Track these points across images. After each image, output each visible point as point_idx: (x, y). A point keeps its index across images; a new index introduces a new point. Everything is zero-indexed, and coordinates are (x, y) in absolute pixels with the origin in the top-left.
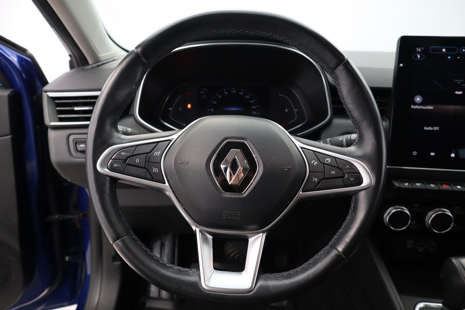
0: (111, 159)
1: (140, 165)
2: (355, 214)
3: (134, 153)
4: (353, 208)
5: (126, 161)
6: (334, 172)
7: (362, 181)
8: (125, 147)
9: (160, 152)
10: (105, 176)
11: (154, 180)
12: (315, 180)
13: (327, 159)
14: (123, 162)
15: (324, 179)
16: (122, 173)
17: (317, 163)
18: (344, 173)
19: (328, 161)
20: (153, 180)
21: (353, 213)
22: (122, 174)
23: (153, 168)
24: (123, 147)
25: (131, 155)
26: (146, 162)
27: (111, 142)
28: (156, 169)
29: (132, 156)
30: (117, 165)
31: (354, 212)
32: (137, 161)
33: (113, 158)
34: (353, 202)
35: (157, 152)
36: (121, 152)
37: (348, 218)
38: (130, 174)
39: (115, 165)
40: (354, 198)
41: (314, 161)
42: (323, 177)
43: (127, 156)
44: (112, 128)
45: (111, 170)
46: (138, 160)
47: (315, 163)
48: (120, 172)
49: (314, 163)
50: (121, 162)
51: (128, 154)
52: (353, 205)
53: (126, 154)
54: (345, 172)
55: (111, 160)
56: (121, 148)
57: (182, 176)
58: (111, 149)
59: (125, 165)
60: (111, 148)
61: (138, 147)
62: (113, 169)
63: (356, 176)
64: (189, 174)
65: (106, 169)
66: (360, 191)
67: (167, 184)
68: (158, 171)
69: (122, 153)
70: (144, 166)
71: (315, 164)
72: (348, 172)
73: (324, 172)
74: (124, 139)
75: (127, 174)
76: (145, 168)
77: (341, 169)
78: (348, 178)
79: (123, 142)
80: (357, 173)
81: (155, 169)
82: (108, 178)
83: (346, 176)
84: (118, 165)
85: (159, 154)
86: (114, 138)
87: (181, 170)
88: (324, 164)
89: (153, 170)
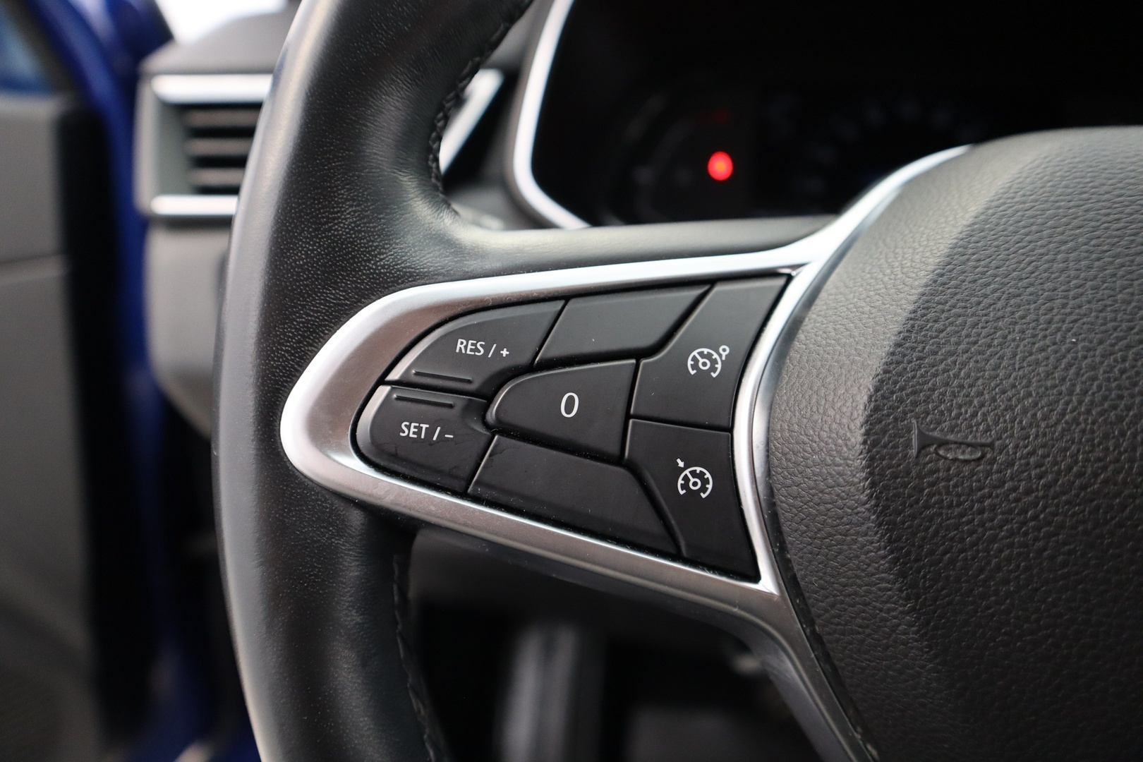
0: (382, 381)
1: (590, 438)
3: (551, 350)
5: (490, 399)
8: (482, 300)
9: (725, 351)
10: (338, 504)
11: (678, 547)
14: (467, 408)
16: (457, 485)
20: (672, 550)
22: (455, 494)
23: (681, 464)
24: (471, 301)
25: (524, 359)
26: (628, 416)
27: (388, 259)
28: (698, 469)
29: (531, 368)
30: (424, 426)
32: (570, 405)
33: (395, 375)
35: (706, 351)
36: (451, 338)
38: (513, 501)
39: (409, 430)
43: (498, 367)
44: (401, 165)
45: (378, 461)
46: (571, 400)
48: (438, 479)
50: (451, 406)
51: (505, 352)
53: (487, 349)
55: (383, 391)
56: (459, 310)
57: (931, 553)
58: (384, 310)
59: (479, 428)
60: (389, 306)
61: (572, 304)
62: (395, 456)
64: (994, 539)
65: (341, 450)
67: (767, 583)
68: (710, 487)
69: (461, 345)
70: (613, 448)
74: (477, 253)
75: (487, 494)
76: (618, 460)
79: (473, 265)
81: (694, 474)
82: (356, 518)
84: (430, 432)
85: (719, 366)
86: (410, 239)
87: (927, 507)
89: (680, 482)
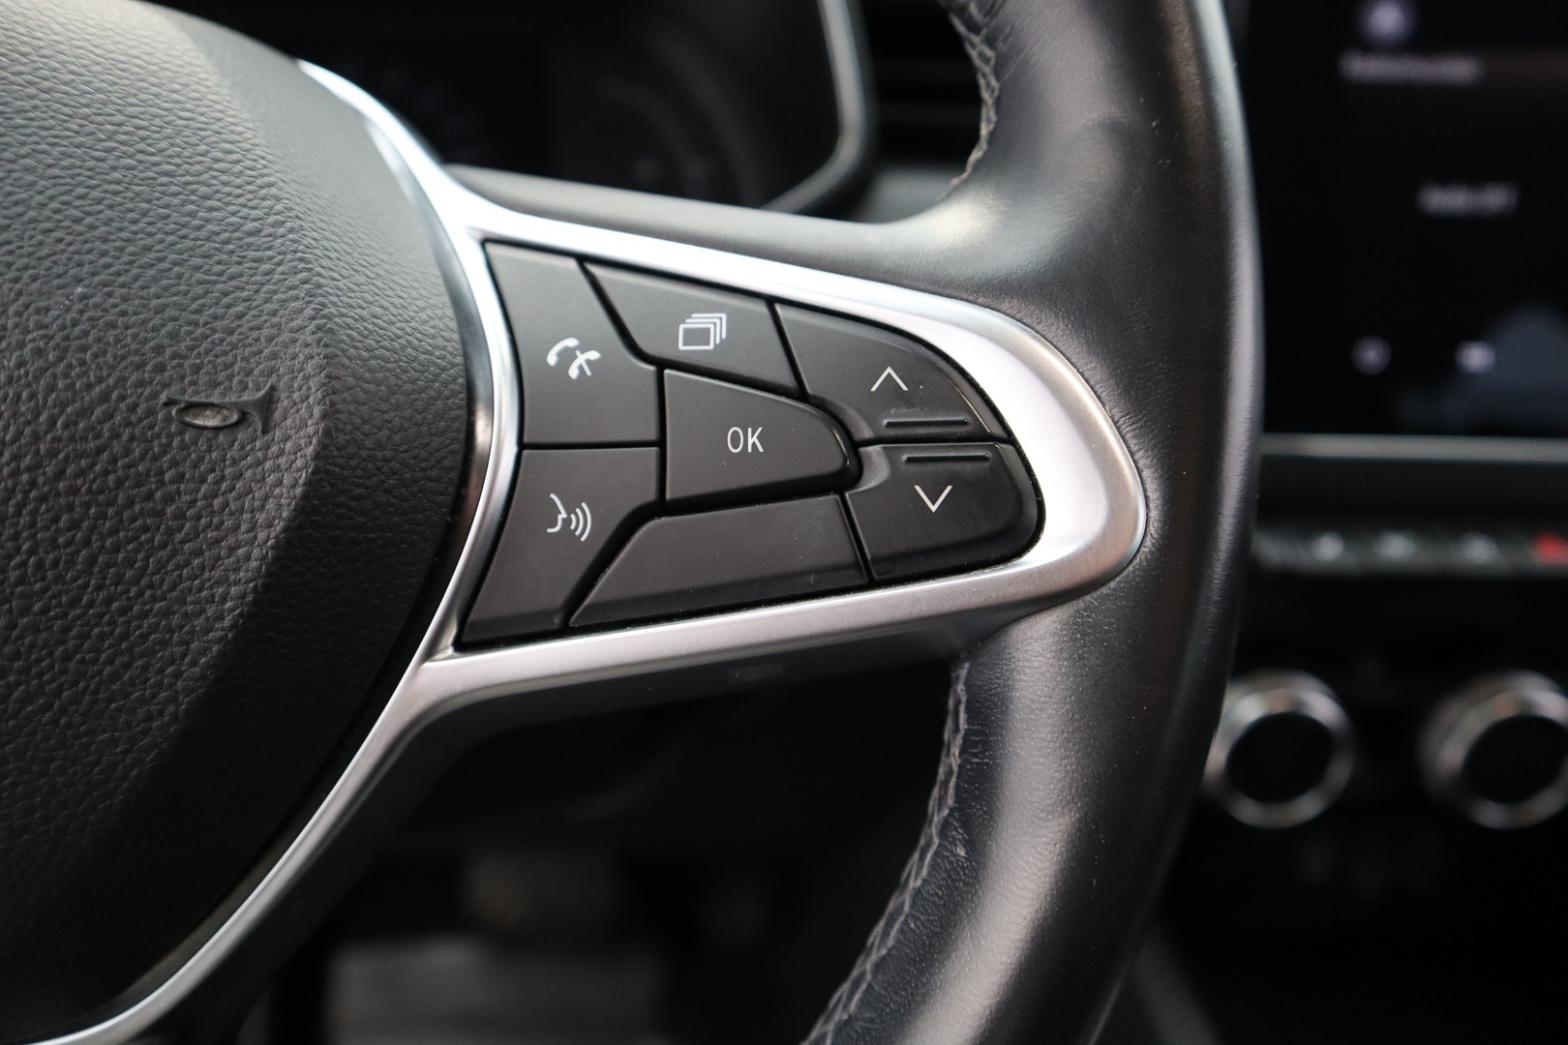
2: (977, 849)
4: (958, 787)
6: (752, 440)
7: (1033, 511)
12: (567, 522)
13: (697, 321)
15: (661, 507)
17: (594, 355)
18: (855, 445)
19: (702, 336)
21: (959, 834)
31: (966, 824)
34: (957, 729)
37: (917, 874)
40: (960, 687)
41: (572, 342)
42: (651, 495)
47: (581, 359)
49: (567, 356)
52: (956, 751)
54: (865, 432)
63: (968, 467)
66: (1018, 619)
71: (573, 372)
72: (892, 432)
73: (661, 443)
77: (820, 404)
78: (897, 485)
80: (982, 437)
83: (878, 468)
88: (661, 364)
